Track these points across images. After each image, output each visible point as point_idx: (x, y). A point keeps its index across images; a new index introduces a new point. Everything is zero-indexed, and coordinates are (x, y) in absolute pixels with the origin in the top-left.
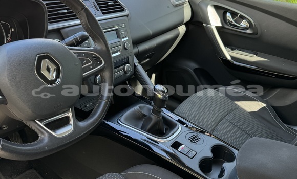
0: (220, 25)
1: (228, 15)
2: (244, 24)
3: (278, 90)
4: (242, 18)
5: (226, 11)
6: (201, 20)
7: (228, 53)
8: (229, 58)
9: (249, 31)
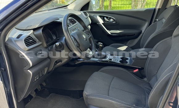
0: (103, 22)
1: (105, 18)
2: (111, 20)
3: (129, 41)
4: (110, 18)
5: (104, 17)
6: (96, 22)
7: (109, 32)
8: (110, 34)
9: (114, 22)
